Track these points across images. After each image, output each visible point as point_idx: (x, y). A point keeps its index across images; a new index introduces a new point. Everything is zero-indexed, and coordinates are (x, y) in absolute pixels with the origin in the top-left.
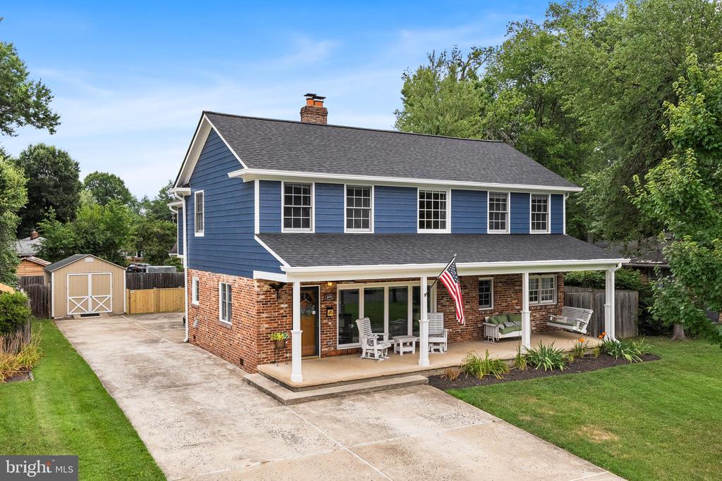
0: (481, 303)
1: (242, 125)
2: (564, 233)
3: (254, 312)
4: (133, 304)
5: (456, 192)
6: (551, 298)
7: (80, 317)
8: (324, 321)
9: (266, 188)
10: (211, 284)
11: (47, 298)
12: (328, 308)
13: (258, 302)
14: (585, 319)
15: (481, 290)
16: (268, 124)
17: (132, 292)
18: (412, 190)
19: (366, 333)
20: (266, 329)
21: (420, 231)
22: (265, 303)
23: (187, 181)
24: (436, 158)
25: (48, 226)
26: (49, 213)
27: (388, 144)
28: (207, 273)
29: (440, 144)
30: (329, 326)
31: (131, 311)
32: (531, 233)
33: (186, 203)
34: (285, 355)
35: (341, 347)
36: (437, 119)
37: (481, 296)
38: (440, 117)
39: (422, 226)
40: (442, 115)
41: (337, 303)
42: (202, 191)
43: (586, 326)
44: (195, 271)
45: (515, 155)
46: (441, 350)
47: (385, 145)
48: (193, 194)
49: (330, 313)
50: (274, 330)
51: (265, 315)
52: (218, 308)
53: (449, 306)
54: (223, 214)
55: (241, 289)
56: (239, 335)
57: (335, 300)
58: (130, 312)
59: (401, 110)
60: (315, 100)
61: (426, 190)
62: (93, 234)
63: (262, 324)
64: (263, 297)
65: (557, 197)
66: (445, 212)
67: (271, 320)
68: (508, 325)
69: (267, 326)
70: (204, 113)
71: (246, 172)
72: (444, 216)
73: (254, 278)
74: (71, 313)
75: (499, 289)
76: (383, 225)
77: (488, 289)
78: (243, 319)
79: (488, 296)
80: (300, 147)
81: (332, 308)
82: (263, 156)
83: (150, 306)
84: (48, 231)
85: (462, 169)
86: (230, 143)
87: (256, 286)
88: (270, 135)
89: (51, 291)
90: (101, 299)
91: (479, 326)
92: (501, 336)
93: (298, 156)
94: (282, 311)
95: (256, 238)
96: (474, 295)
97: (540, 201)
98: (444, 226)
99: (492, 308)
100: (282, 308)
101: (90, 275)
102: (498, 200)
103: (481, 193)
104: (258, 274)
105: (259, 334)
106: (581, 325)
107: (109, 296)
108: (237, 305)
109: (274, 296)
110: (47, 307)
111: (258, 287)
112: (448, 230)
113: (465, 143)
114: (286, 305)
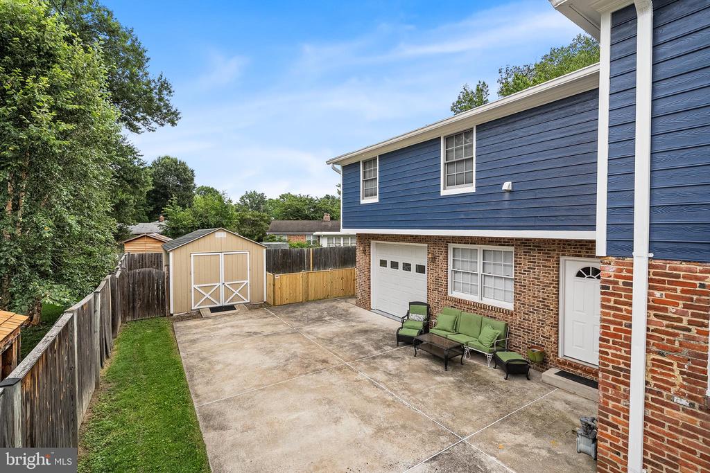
4: (278, 293)
7: (209, 313)
11: (163, 287)
17: (278, 276)
25: (171, 210)
26: (172, 200)
31: (276, 302)
58: (274, 303)
62: (206, 217)
74: (196, 307)
83: (298, 294)
84: (171, 214)
89: (168, 278)
90: (235, 286)
101: (222, 255)
107: (246, 282)
110: (163, 300)
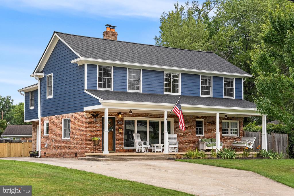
0: (197, 133)
1: (75, 39)
2: (243, 99)
3: (83, 128)
5: (184, 75)
6: (236, 133)
8: (117, 134)
9: (90, 68)
10: (57, 121)
12: (119, 128)
13: (86, 122)
14: (252, 142)
15: (197, 126)
16: (88, 39)
18: (161, 72)
19: (138, 140)
20: (90, 135)
21: (165, 93)
22: (89, 123)
23: (41, 70)
24: (174, 58)
27: (149, 51)
28: (55, 117)
29: (177, 52)
30: (120, 137)
32: (224, 98)
33: (41, 82)
34: (99, 149)
35: (125, 148)
36: (180, 42)
37: (197, 129)
38: (181, 41)
39: (166, 91)
40: (183, 40)
41: (124, 126)
42: (52, 74)
43: (252, 145)
44: (46, 117)
45: (218, 59)
46: (175, 151)
47: (148, 52)
48: (45, 77)
49: (120, 130)
50: (94, 136)
51: (88, 129)
52: (61, 133)
53: (180, 132)
54: (66, 83)
55: (76, 118)
56: (75, 142)
57: (123, 124)
59: (158, 37)
60: (111, 28)
61: (168, 72)
63: (87, 133)
64: (88, 120)
65: (239, 80)
66: (178, 84)
67: (92, 132)
68: (211, 143)
69: (90, 134)
70: (54, 32)
71: (81, 60)
72: (177, 86)
73: (84, 111)
75: (207, 126)
76: (147, 89)
77: (201, 126)
78: (77, 133)
79: (201, 129)
80: (105, 50)
81: (121, 128)
82: (88, 53)
85: (187, 64)
86: (71, 46)
87: (85, 115)
88: (89, 44)
91: (196, 144)
92: (207, 148)
93: (104, 54)
94: (97, 128)
95: (85, 91)
96: (193, 128)
97: (229, 82)
98: (177, 92)
99: (203, 135)
100: (97, 126)
102: (206, 80)
103: (197, 76)
104: (86, 109)
105: (86, 138)
106: (250, 144)
108: (73, 127)
109: (94, 120)
111: (86, 115)
112: (179, 94)
113: (191, 52)
114: (99, 125)
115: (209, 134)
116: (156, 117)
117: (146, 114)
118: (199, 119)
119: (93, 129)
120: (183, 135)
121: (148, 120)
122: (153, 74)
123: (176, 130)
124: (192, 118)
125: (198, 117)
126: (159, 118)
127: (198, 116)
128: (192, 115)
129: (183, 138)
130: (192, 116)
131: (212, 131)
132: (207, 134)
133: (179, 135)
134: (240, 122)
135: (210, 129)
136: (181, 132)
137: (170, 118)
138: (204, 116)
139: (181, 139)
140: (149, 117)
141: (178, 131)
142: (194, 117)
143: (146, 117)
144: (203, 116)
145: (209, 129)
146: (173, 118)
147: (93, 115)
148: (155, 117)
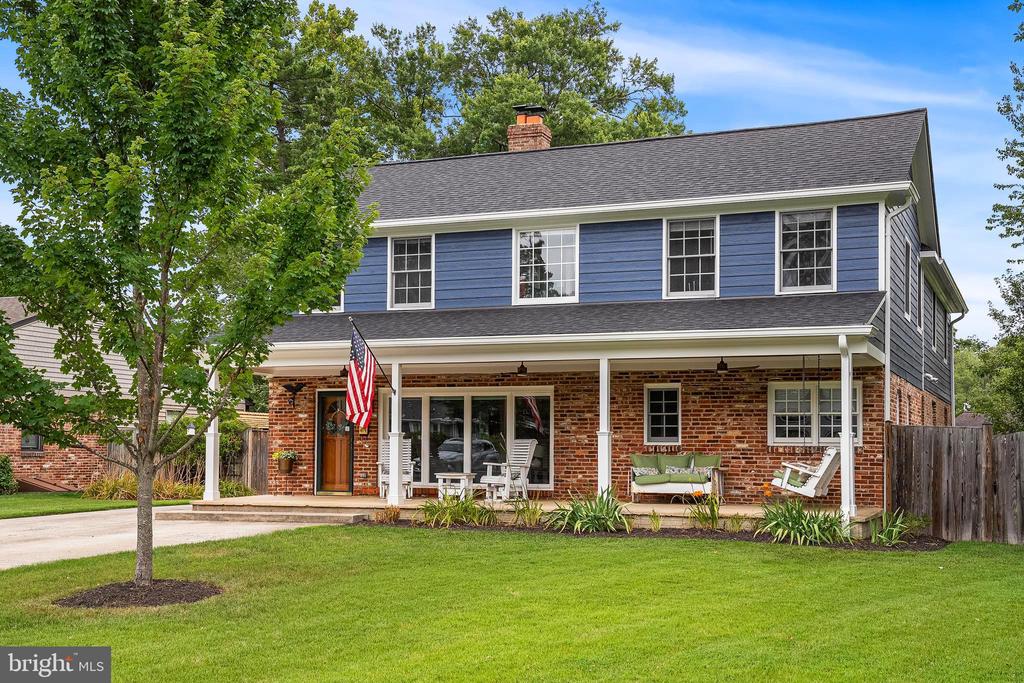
0: (657, 432)
2: (882, 289)
8: (358, 442)
13: (270, 409)
15: (656, 408)
20: (279, 446)
21: (519, 302)
22: (279, 411)
32: (777, 294)
34: (304, 485)
37: (655, 420)
50: (290, 448)
51: (277, 427)
53: (576, 432)
61: (533, 230)
63: (274, 439)
64: (275, 402)
66: (574, 266)
67: (285, 435)
69: (280, 442)
75: (694, 407)
76: (450, 295)
77: (671, 408)
79: (670, 420)
94: (300, 423)
97: (809, 225)
99: (680, 443)
100: (301, 419)
102: (693, 234)
103: (648, 225)
109: (290, 402)
111: (271, 388)
112: (576, 298)
114: (306, 416)
115: (705, 437)
116: (486, 385)
117: (449, 376)
118: (659, 382)
119: (290, 426)
120: (586, 441)
121: (467, 393)
122: (473, 245)
123: (562, 424)
124: (624, 379)
125: (652, 377)
126: (497, 385)
127: (652, 373)
128: (624, 370)
129: (590, 452)
130: (627, 373)
131: (719, 428)
132: (692, 437)
133: (573, 444)
134: (864, 386)
135: (709, 419)
136: (581, 433)
137: (538, 384)
138: (681, 372)
139: (578, 456)
140: (459, 386)
141: (568, 428)
142: (634, 377)
143: (449, 386)
144: (673, 372)
145: (701, 419)
146: (550, 384)
147: (288, 388)
148: (480, 385)
